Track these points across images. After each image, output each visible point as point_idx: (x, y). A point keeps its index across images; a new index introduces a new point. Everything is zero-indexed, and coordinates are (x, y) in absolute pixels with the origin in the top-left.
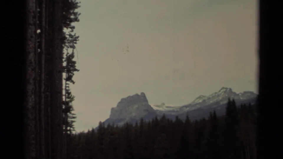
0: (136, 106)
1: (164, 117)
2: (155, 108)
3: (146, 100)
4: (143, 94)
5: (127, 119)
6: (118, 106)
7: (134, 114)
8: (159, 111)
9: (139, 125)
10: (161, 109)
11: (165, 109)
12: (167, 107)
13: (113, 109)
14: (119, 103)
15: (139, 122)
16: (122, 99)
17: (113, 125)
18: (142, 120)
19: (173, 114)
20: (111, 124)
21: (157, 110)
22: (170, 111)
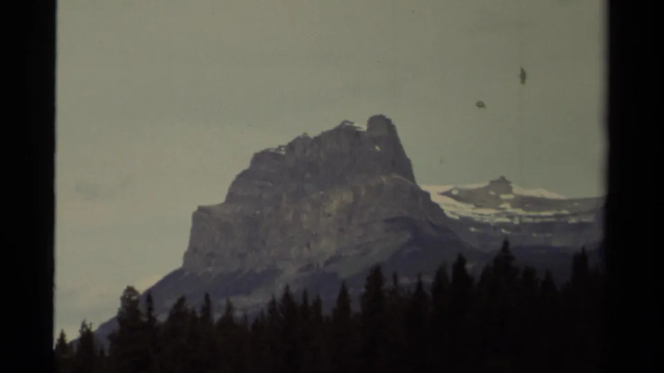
0: (338, 200)
1: (504, 261)
2: (453, 209)
3: (400, 163)
4: (382, 125)
5: (290, 276)
6: (231, 197)
7: (327, 246)
8: (479, 225)
9: (356, 307)
10: (487, 214)
11: (511, 216)
12: (523, 202)
13: (202, 216)
14: (243, 178)
15: (357, 291)
16: (260, 158)
17: (207, 310)
18: (375, 277)
19: (559, 242)
20: (194, 304)
21: (466, 222)
22: (544, 227)
